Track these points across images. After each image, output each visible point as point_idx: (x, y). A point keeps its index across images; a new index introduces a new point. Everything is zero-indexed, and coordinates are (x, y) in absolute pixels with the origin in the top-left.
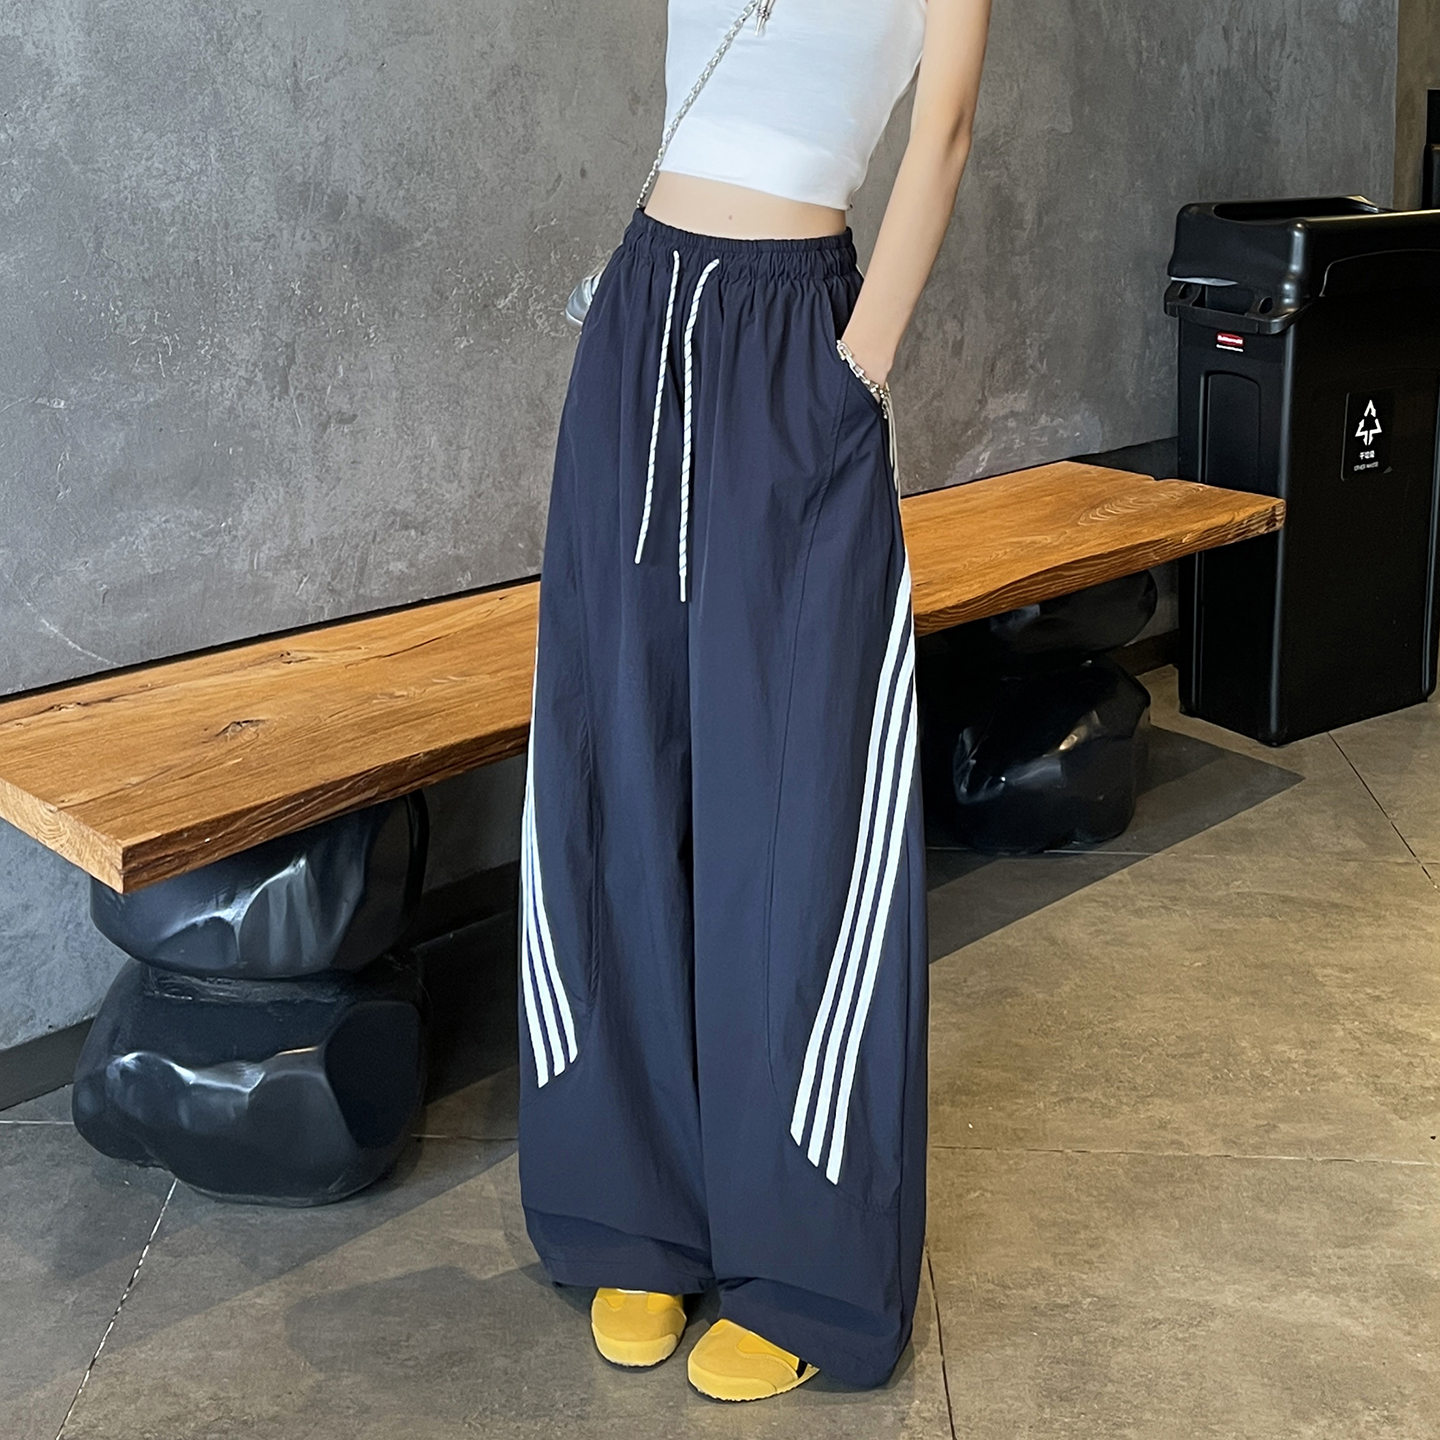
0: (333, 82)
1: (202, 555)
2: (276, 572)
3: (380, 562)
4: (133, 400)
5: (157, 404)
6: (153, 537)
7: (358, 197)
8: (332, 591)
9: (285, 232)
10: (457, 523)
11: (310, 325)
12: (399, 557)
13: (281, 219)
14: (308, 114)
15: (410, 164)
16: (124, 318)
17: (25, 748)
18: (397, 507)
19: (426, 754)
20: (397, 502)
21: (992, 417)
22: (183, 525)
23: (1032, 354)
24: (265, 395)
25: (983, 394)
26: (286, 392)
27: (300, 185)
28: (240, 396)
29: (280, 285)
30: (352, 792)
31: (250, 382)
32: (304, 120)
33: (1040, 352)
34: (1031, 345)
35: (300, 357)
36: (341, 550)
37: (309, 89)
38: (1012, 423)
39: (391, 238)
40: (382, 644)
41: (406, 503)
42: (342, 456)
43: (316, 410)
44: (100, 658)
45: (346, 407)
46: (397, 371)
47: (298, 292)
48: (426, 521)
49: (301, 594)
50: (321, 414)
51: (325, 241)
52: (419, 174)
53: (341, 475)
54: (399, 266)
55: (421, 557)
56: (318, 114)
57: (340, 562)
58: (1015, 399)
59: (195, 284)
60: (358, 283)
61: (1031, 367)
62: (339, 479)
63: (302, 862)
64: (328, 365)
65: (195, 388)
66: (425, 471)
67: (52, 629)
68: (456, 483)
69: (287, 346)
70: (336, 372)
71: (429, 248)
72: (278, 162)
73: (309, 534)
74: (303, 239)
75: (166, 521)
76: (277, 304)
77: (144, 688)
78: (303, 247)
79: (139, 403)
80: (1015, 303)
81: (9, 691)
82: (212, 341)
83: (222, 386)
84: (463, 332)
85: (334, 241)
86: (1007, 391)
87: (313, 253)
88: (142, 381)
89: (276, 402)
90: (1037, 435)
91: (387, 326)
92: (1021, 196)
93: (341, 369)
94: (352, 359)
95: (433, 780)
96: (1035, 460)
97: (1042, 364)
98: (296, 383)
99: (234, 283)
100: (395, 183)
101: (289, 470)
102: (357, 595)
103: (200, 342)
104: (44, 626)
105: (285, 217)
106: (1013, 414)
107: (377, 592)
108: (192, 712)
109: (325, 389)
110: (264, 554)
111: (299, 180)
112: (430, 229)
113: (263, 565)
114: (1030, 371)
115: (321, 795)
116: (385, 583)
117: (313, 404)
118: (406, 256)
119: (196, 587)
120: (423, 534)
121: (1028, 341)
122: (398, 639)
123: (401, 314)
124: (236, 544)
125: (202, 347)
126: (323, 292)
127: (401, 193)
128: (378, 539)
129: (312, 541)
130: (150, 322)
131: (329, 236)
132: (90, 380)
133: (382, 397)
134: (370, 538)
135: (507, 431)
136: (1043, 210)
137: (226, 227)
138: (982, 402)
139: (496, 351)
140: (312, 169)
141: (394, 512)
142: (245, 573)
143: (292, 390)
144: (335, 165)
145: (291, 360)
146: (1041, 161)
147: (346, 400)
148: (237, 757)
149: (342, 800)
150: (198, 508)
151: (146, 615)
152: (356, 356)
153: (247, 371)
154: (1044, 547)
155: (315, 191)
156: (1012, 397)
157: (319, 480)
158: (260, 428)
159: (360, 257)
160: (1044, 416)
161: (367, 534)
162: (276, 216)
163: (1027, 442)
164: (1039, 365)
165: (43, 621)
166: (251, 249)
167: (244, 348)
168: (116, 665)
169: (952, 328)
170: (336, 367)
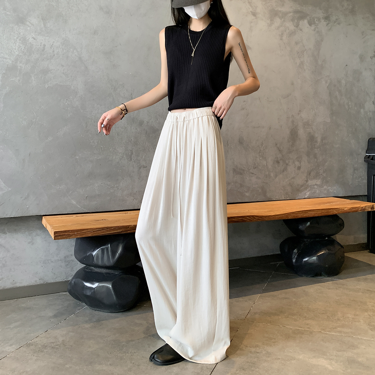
1: (110, 191)
2: (128, 197)
5: (100, 159)
6: (98, 186)
7: (146, 122)
9: (129, 127)
11: (136, 147)
16: (92, 141)
21: (310, 185)
22: (106, 185)
23: (321, 172)
24: (126, 160)
25: (307, 179)
27: (132, 118)
28: (120, 160)
29: (128, 138)
31: (123, 157)
33: (324, 171)
35: (134, 153)
38: (316, 187)
44: (85, 210)
47: (133, 140)
49: (134, 202)
50: (139, 165)
58: (317, 181)
60: (147, 139)
61: (321, 174)
65: (109, 157)
67: (74, 203)
69: (131, 150)
74: (133, 129)
75: (102, 184)
76: (128, 142)
78: (133, 131)
79: (95, 159)
80: (316, 159)
82: (113, 148)
83: (116, 157)
86: (314, 179)
87: (136, 132)
88: (96, 154)
89: (129, 162)
90: (323, 190)
91: (153, 148)
92: (316, 135)
94: (146, 155)
96: (323, 196)
98: (134, 158)
101: (132, 176)
105: (129, 124)
106: (316, 185)
109: (140, 160)
110: (125, 193)
113: (125, 195)
115: (106, 229)
117: (138, 163)
121: (320, 169)
124: (119, 190)
125: (110, 149)
126: (139, 140)
129: (136, 191)
130: (98, 143)
131: (140, 129)
132: (84, 153)
136: (323, 139)
138: (307, 181)
140: (135, 115)
142: (121, 197)
143: (132, 159)
144: (141, 115)
145: (132, 153)
146: (322, 128)
147: (145, 163)
150: (109, 182)
151: (96, 202)
153: (121, 155)
155: (136, 120)
156: (316, 181)
158: (125, 167)
159: (147, 134)
160: (325, 186)
163: (320, 191)
164: (323, 174)
165: (72, 201)
167: (121, 150)
168: (89, 212)
169: (297, 163)
170: (142, 156)
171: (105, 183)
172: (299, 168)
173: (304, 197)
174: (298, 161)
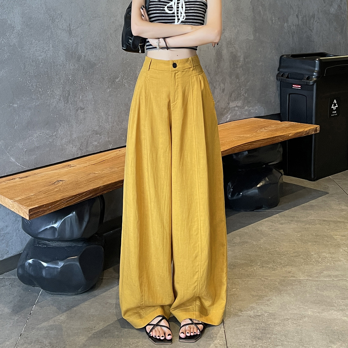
0: (78, 29)
1: (49, 141)
2: (67, 146)
3: (91, 142)
4: (32, 104)
5: (38, 105)
6: (37, 137)
7: (84, 56)
8: (81, 149)
9: (67, 64)
10: (108, 133)
11: (73, 86)
12: (95, 141)
13: (66, 61)
14: (73, 36)
15: (96, 47)
16: (30, 85)
17: (6, 188)
18: (95, 129)
19: (103, 186)
20: (95, 128)
21: (231, 107)
22: (44, 134)
23: (243, 92)
24: (63, 102)
25: (229, 101)
26: (68, 102)
27: (71, 53)
28: (57, 103)
29: (66, 77)
30: (86, 195)
31: (60, 100)
32: (72, 38)
33: (245, 91)
34: (242, 90)
35: (71, 94)
36: (82, 140)
37: (73, 30)
38: (236, 109)
39: (92, 65)
40: (92, 162)
41: (97, 128)
42: (82, 117)
43: (75, 107)
44: (24, 167)
45: (82, 106)
46: (94, 97)
47: (70, 78)
48: (101, 133)
49: (73, 150)
50: (76, 107)
51: (77, 66)
52: (98, 50)
53: (81, 122)
54: (93, 72)
55: (100, 141)
56: (75, 36)
57: (82, 143)
58: (237, 103)
59: (47, 76)
60: (84, 76)
61: (242, 95)
62: (81, 123)
63: (74, 213)
64: (78, 95)
65: (47, 101)
66: (101, 121)
67: (13, 160)
68: (108, 124)
69: (68, 91)
70: (80, 97)
71: (100, 67)
72: (66, 48)
73: (75, 136)
74: (72, 66)
75: (40, 133)
76: (66, 81)
77: (35, 174)
78: (72, 68)
79: (34, 105)
80: (238, 80)
81: (3, 175)
82: (51, 90)
83: (53, 101)
84: (108, 88)
85: (79, 66)
86: (235, 101)
87: (74, 69)
88: (34, 99)
89: (66, 105)
90: (245, 112)
91: (91, 86)
92: (239, 54)
93: (81, 97)
94: (83, 94)
95: (105, 192)
96: (244, 117)
97: (246, 94)
98: (71, 100)
99: (55, 76)
100: (92, 52)
101: (69, 121)
102: (86, 150)
103: (48, 90)
104: (11, 159)
105: (68, 61)
106: (237, 106)
107: (91, 150)
108: (46, 179)
109: (77, 101)
110: (64, 141)
111: (71, 52)
112: (100, 63)
113: (64, 144)
114: (242, 96)
115: (78, 196)
116: (92, 147)
117: (75, 105)
118: (95, 69)
119: (48, 149)
120: (101, 135)
121: (242, 89)
122: (96, 161)
123: (94, 83)
124: (57, 139)
125: (48, 92)
126: (76, 78)
127: (94, 54)
128: (90, 137)
129: (75, 137)
130: (36, 86)
131: (77, 65)
132: (22, 100)
133: (91, 103)
134: (89, 137)
135: (119, 111)
136: (245, 58)
137: (54, 63)
138: (229, 103)
139: (116, 92)
140: (74, 49)
141: (94, 131)
142: (60, 146)
143: (69, 101)
144: (79, 48)
145: (69, 95)
146: (245, 46)
147: (82, 104)
148: (58, 188)
149: (84, 197)
150: (48, 130)
151: (36, 156)
152: (84, 93)
153: (59, 97)
154: (247, 137)
155: (74, 54)
157: (76, 123)
158: (62, 111)
159: (85, 70)
160: (246, 107)
161: (88, 136)
162: (65, 60)
163: (241, 113)
164: (245, 95)
165: (11, 158)
166: (60, 68)
167: (58, 92)
168: (28, 169)
169: (222, 85)
170: (80, 96)
171: (43, 132)
172: (223, 90)
173: (226, 121)
174: (223, 83)
